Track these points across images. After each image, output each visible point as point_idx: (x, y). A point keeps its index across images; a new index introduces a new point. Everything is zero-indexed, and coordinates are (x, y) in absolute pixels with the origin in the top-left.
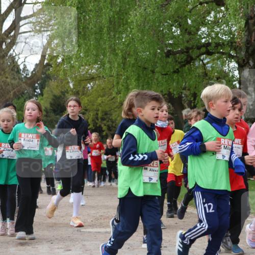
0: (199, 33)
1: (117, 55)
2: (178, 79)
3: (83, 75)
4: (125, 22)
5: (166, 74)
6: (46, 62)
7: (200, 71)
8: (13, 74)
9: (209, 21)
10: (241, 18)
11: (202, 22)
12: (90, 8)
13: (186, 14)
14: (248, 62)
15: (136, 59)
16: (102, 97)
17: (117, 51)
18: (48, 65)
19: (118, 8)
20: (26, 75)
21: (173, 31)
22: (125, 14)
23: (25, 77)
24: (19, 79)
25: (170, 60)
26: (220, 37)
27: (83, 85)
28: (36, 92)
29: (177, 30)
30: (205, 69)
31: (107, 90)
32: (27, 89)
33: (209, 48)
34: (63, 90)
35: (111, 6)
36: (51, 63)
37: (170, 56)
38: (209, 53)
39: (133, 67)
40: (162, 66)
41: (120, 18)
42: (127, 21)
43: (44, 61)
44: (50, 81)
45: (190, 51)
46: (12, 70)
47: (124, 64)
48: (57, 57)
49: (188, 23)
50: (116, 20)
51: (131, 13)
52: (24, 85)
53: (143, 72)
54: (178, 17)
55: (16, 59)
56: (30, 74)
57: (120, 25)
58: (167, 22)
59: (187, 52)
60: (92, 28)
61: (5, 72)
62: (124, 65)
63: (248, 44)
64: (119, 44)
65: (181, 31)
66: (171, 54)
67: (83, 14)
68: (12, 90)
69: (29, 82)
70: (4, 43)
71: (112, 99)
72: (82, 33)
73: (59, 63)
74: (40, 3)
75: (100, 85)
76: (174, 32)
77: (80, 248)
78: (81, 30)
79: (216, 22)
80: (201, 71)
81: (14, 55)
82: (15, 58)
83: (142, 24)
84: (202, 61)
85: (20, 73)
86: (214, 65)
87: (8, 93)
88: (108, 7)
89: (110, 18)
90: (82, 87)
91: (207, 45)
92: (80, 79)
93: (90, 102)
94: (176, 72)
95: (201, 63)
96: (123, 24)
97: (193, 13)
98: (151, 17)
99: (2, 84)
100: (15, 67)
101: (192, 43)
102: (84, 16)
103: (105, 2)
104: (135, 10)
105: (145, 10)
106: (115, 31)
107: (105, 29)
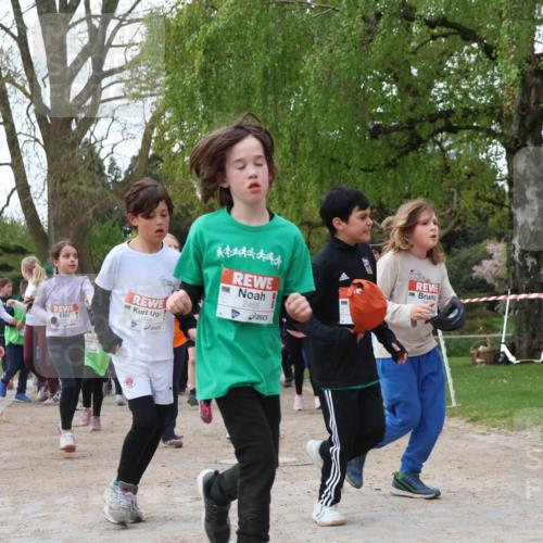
0: (432, 92)
1: (282, 134)
2: (396, 178)
4: (293, 76)
5: (372, 171)
6: (151, 152)
7: (436, 163)
8: (92, 177)
9: (450, 69)
10: (512, 62)
11: (438, 73)
12: (227, 52)
13: (407, 57)
14: (524, 144)
15: (316, 144)
18: (155, 157)
19: (281, 50)
20: (116, 177)
21: (384, 89)
22: (293, 61)
23: (114, 181)
24: (103, 185)
25: (379, 143)
26: (472, 97)
29: (392, 88)
30: (444, 159)
32: (118, 203)
33: (451, 119)
34: (184, 204)
35: (268, 46)
36: (160, 155)
37: (380, 136)
38: (451, 130)
39: (311, 157)
40: (362, 155)
41: (283, 68)
42: (297, 73)
43: (148, 150)
45: (417, 127)
46: (90, 169)
47: (295, 152)
48: (172, 142)
49: (411, 75)
50: (278, 71)
51: (304, 57)
52: (112, 197)
53: (330, 168)
54: (393, 63)
55: (97, 149)
56: (123, 176)
57: (285, 82)
58: (371, 74)
59: (411, 128)
60: (232, 89)
61: (77, 174)
62: (294, 155)
63: (523, 110)
64: (285, 117)
65: (399, 90)
66: (380, 133)
67: (216, 62)
68: (91, 206)
69: (120, 190)
70: (74, 121)
72: (214, 98)
73: (176, 154)
76: (387, 92)
78: (211, 92)
79: (464, 72)
80: (438, 163)
82: (94, 148)
83: (326, 78)
84: (440, 144)
85: (103, 175)
86: (461, 152)
87: (83, 212)
88: (260, 48)
89: (266, 69)
91: (448, 113)
94: (392, 165)
95: (437, 147)
96: (291, 79)
97: (419, 55)
98: (342, 65)
99: (73, 195)
100: (95, 164)
101: (419, 111)
102: (218, 67)
103: (256, 38)
104: (313, 51)
105: (331, 51)
106: (276, 92)
107: (258, 89)
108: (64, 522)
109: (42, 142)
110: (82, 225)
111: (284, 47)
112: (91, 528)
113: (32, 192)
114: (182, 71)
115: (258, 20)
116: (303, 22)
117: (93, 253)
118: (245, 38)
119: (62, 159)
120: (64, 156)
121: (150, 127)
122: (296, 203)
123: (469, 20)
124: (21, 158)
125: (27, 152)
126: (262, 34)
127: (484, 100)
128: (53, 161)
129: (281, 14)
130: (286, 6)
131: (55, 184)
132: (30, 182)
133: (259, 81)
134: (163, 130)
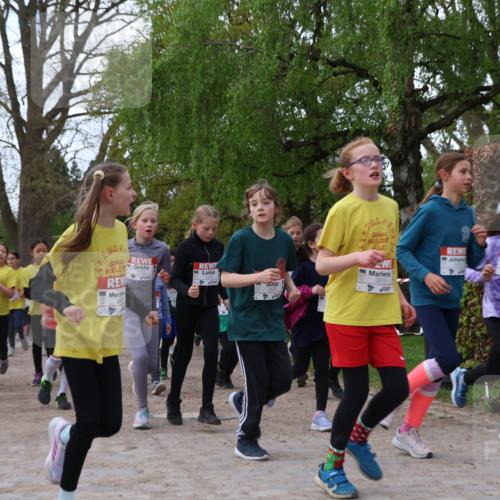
0: (333, 116)
1: (212, 146)
2: (303, 183)
3: (162, 177)
4: (223, 101)
5: (284, 176)
6: (106, 158)
8: (56, 177)
9: (348, 99)
10: (394, 93)
11: (338, 101)
12: (171, 81)
13: (314, 88)
14: (406, 159)
15: (239, 154)
16: (189, 209)
17: (211, 143)
19: (213, 80)
20: (77, 177)
21: (295, 112)
23: (75, 180)
24: (66, 183)
25: (292, 156)
26: (365, 121)
27: (161, 192)
29: (301, 112)
33: (348, 137)
35: (203, 77)
37: (292, 150)
39: (235, 165)
41: (214, 95)
42: (225, 98)
43: (104, 156)
45: (321, 142)
46: (56, 170)
47: (222, 160)
48: (123, 151)
49: (317, 102)
51: (230, 84)
52: (73, 193)
53: (250, 175)
54: (302, 93)
55: (62, 154)
57: (216, 106)
58: (285, 100)
59: (316, 143)
60: (174, 109)
61: (44, 174)
62: (222, 163)
63: (405, 132)
65: (307, 113)
66: (292, 147)
67: (162, 88)
68: (55, 200)
70: (45, 132)
73: (127, 159)
75: (186, 192)
76: (297, 115)
77: (152, 445)
78: (157, 111)
79: (357, 102)
81: (59, 148)
82: (60, 153)
85: (67, 175)
87: (48, 205)
88: (197, 79)
89: (201, 94)
91: (346, 133)
92: (156, 183)
93: (172, 217)
94: (301, 172)
96: (221, 103)
97: (324, 87)
99: (40, 191)
100: (60, 164)
101: (323, 130)
102: (163, 92)
103: (194, 71)
104: (238, 80)
105: (252, 81)
106: (209, 113)
109: (18, 147)
110: (46, 215)
111: (217, 78)
112: (38, 473)
113: (7, 188)
115: (197, 57)
116: (232, 60)
118: (186, 70)
119: (33, 162)
120: (35, 160)
121: (106, 138)
123: (362, 62)
125: (5, 156)
126: (199, 67)
127: (375, 123)
128: (26, 162)
129: (215, 53)
130: (219, 47)
131: (26, 183)
132: (5, 179)
133: (195, 104)
134: (117, 141)
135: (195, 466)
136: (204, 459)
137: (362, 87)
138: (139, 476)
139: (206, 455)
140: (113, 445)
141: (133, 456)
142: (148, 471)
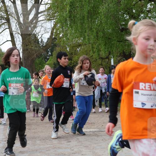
0: (140, 17)
1: (93, 31)
3: (75, 43)
5: (121, 42)
6: (53, 37)
8: (35, 44)
9: (145, 10)
11: (141, 11)
12: (77, 6)
13: (132, 7)
15: (104, 34)
17: (93, 30)
18: (55, 38)
19: (93, 5)
20: (43, 44)
22: (97, 8)
23: (42, 46)
24: (39, 47)
25: (123, 33)
26: (152, 19)
27: (75, 49)
28: (49, 54)
29: (127, 16)
31: (88, 51)
32: (43, 52)
35: (89, 4)
36: (56, 37)
37: (124, 31)
39: (102, 38)
41: (94, 11)
42: (98, 12)
44: (56, 47)
46: (35, 42)
47: (97, 36)
48: (60, 34)
49: (133, 12)
50: (92, 11)
51: (100, 7)
52: (42, 50)
53: (108, 41)
54: (127, 9)
55: (37, 36)
56: (45, 44)
57: (94, 15)
58: (121, 12)
60: (78, 17)
61: (31, 43)
64: (94, 25)
65: (129, 17)
66: (124, 30)
68: (35, 53)
69: (44, 48)
71: (91, 57)
72: (73, 20)
73: (61, 37)
74: (49, 4)
75: (84, 49)
76: (125, 17)
77: (76, 141)
78: (72, 18)
79: (149, 11)
82: (36, 35)
83: (107, 13)
85: (39, 44)
87: (33, 55)
88: (87, 4)
89: (88, 11)
90: (74, 50)
92: (73, 46)
96: (96, 14)
97: (136, 6)
98: (112, 9)
99: (30, 50)
100: (36, 40)
102: (74, 10)
104: (103, 5)
105: (108, 5)
106: (92, 18)
107: (86, 17)
108: (28, 149)
109: (20, 34)
110: (33, 59)
111: (94, 4)
112: (37, 151)
114: (63, 12)
117: (36, 68)
119: (26, 39)
120: (27, 38)
121: (53, 29)
122: (98, 52)
124: (14, 39)
125: (16, 37)
128: (24, 40)
131: (24, 47)
133: (86, 15)
134: (57, 30)
135: (92, 148)
136: (95, 145)
137: (151, 5)
138: (72, 151)
139: (96, 144)
140: (62, 141)
141: (70, 145)
142: (75, 150)
